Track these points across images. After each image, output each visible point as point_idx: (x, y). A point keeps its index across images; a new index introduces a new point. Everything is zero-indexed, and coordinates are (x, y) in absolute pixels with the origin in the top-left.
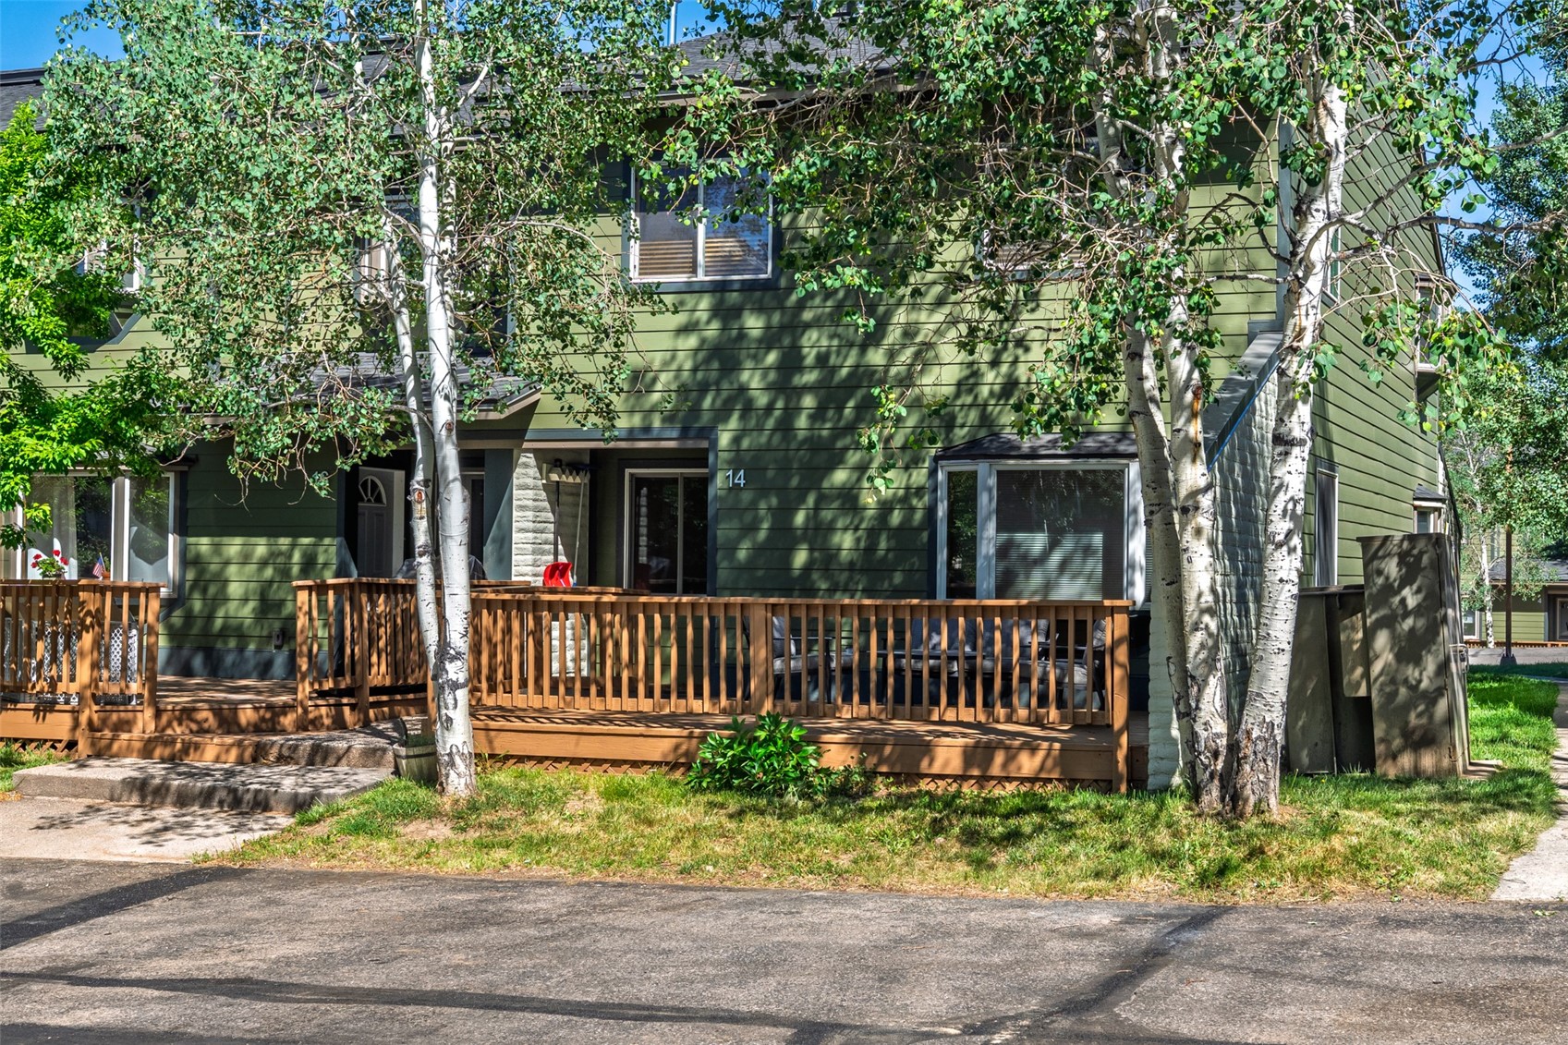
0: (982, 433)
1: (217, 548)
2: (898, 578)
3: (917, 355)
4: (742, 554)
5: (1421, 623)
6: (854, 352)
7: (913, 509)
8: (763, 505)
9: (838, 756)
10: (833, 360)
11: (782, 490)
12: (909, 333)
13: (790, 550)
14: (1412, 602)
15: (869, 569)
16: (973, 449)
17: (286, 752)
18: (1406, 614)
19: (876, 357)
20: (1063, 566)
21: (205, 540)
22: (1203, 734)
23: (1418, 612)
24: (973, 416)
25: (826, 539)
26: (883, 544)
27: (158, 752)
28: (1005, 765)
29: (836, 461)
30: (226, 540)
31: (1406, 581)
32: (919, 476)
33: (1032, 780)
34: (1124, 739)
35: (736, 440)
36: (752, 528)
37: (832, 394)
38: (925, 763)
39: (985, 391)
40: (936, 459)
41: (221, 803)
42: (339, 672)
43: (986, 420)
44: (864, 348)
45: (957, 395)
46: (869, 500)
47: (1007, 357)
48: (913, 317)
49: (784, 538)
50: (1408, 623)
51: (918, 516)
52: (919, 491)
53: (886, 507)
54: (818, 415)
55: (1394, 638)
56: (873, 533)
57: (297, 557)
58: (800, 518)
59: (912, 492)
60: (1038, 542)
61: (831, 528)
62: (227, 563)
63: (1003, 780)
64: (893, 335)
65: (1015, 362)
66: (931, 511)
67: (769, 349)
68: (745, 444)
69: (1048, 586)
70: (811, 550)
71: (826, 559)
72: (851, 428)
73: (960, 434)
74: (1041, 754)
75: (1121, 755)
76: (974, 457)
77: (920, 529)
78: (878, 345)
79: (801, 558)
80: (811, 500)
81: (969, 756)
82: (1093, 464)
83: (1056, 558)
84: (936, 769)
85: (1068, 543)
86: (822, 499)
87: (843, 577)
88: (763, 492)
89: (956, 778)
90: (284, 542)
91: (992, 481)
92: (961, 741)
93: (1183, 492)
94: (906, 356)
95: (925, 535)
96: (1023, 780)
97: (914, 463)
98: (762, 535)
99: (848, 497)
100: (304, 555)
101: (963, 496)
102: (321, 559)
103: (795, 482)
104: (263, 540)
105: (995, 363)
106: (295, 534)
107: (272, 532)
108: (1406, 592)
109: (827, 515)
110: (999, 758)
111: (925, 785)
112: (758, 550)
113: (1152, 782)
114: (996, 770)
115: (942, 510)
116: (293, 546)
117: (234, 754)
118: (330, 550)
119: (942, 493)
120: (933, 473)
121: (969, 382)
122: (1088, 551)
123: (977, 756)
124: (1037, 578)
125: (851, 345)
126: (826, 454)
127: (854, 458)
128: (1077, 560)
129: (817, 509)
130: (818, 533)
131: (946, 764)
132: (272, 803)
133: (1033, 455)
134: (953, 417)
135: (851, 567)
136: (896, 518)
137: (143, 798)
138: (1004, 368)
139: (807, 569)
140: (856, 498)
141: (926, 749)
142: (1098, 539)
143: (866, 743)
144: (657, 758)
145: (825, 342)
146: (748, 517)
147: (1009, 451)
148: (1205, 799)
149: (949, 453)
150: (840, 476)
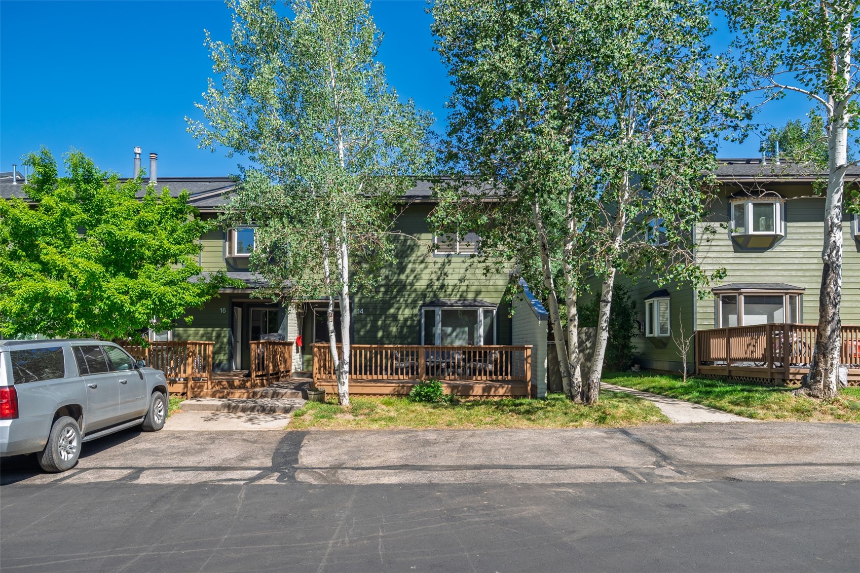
0: (434, 299)
1: (185, 331)
2: (409, 340)
3: (415, 277)
4: (362, 334)
5: (591, 351)
6: (396, 276)
7: (414, 320)
8: (368, 319)
9: (445, 390)
10: (390, 277)
11: (374, 315)
12: (413, 271)
13: (377, 332)
14: (589, 345)
15: (401, 338)
16: (432, 304)
17: (264, 394)
18: (587, 349)
19: (403, 277)
20: (456, 336)
21: (181, 329)
22: (576, 382)
23: (590, 348)
24: (432, 294)
25: (388, 329)
26: (405, 330)
27: (218, 395)
28: (495, 392)
29: (391, 306)
30: (189, 329)
31: (587, 340)
32: (416, 311)
33: (502, 396)
34: (530, 384)
35: (360, 300)
36: (365, 326)
37: (388, 287)
38: (471, 392)
39: (435, 287)
40: (421, 306)
41: (258, 411)
42: (263, 369)
43: (435, 295)
44: (399, 274)
45: (427, 288)
46: (401, 318)
47: (442, 278)
48: (414, 266)
49: (375, 328)
50: (588, 351)
51: (416, 322)
52: (416, 315)
53: (406, 320)
54: (385, 293)
55: (584, 355)
56: (402, 327)
57: (214, 334)
58: (380, 323)
59: (413, 316)
60: (449, 330)
61: (389, 326)
62: (189, 336)
63: (493, 396)
64: (408, 271)
65: (444, 279)
66: (420, 321)
67: (370, 274)
68: (363, 301)
69: (452, 342)
70: (383, 332)
71: (387, 335)
72: (395, 297)
73: (428, 300)
74: (505, 389)
75: (529, 388)
76: (434, 306)
77: (416, 326)
78: (403, 273)
79: (380, 334)
80: (383, 317)
81: (484, 390)
82: (469, 308)
83: (454, 334)
84: (474, 394)
85: (458, 330)
86: (387, 317)
87: (393, 340)
88: (368, 315)
89: (480, 396)
90: (210, 329)
91: (440, 313)
92: (482, 385)
93: (571, 315)
94: (411, 278)
95: (418, 328)
96: (499, 396)
97: (415, 307)
98: (368, 328)
99: (395, 317)
100: (217, 333)
101: (430, 316)
102: (223, 335)
103: (378, 312)
104: (202, 329)
105: (438, 280)
106: (213, 326)
107: (205, 326)
108: (587, 343)
109: (388, 322)
110: (493, 390)
111: (471, 398)
112: (367, 332)
113: (539, 395)
114: (492, 393)
115: (423, 321)
116: (213, 331)
117: (246, 395)
118: (226, 332)
119: (423, 315)
120: (420, 310)
121: (430, 285)
122: (463, 332)
123: (487, 389)
124: (449, 340)
125: (395, 273)
126: (387, 304)
127: (396, 306)
128: (461, 334)
129: (385, 320)
130: (385, 327)
131: (477, 392)
132: (277, 410)
133: (452, 306)
134: (426, 295)
135: (395, 337)
136: (409, 323)
137: (229, 410)
138: (441, 281)
139: (382, 337)
140: (397, 317)
141: (472, 388)
142: (466, 329)
143: (453, 388)
144: (388, 393)
145: (387, 272)
146: (364, 323)
147: (444, 304)
148: (576, 399)
149: (424, 305)
150: (392, 311)
